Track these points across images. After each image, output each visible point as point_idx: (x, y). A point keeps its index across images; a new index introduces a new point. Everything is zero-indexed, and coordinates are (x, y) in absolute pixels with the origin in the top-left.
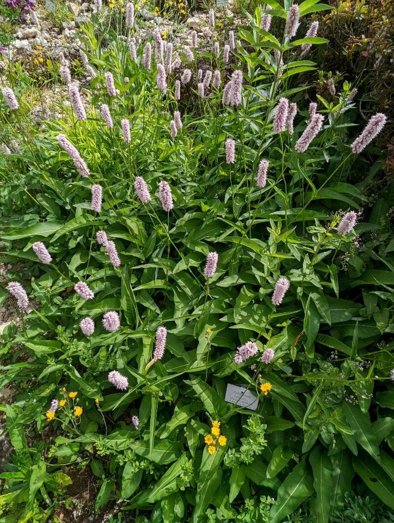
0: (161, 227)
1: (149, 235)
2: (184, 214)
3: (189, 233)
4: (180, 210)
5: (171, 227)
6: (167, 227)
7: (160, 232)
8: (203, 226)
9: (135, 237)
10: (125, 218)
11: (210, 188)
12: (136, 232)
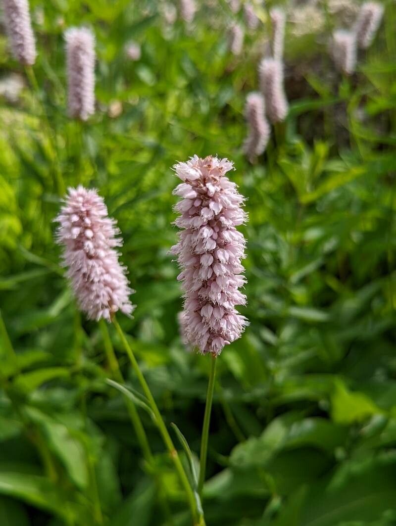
0: (171, 466)
1: (126, 491)
2: (263, 424)
3: (285, 499)
4: (251, 407)
5: (212, 470)
6: (196, 469)
7: (169, 485)
8: (338, 480)
9: (71, 492)
10: (35, 414)
11: (354, 346)
12: (79, 475)
